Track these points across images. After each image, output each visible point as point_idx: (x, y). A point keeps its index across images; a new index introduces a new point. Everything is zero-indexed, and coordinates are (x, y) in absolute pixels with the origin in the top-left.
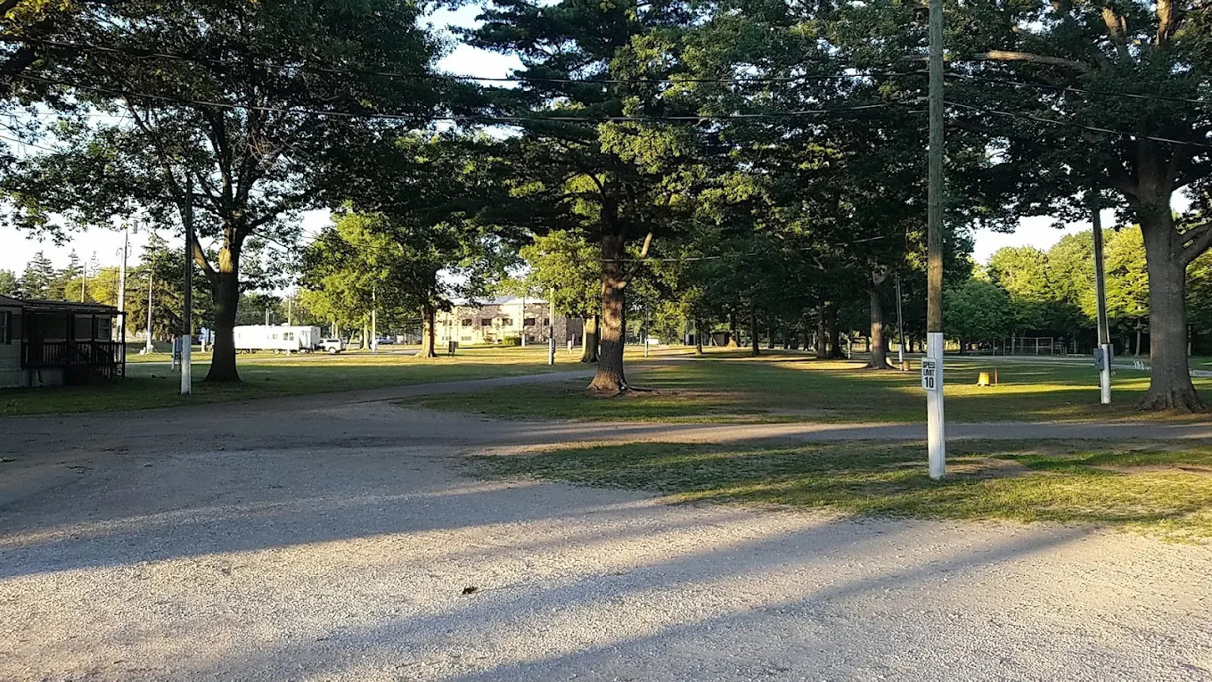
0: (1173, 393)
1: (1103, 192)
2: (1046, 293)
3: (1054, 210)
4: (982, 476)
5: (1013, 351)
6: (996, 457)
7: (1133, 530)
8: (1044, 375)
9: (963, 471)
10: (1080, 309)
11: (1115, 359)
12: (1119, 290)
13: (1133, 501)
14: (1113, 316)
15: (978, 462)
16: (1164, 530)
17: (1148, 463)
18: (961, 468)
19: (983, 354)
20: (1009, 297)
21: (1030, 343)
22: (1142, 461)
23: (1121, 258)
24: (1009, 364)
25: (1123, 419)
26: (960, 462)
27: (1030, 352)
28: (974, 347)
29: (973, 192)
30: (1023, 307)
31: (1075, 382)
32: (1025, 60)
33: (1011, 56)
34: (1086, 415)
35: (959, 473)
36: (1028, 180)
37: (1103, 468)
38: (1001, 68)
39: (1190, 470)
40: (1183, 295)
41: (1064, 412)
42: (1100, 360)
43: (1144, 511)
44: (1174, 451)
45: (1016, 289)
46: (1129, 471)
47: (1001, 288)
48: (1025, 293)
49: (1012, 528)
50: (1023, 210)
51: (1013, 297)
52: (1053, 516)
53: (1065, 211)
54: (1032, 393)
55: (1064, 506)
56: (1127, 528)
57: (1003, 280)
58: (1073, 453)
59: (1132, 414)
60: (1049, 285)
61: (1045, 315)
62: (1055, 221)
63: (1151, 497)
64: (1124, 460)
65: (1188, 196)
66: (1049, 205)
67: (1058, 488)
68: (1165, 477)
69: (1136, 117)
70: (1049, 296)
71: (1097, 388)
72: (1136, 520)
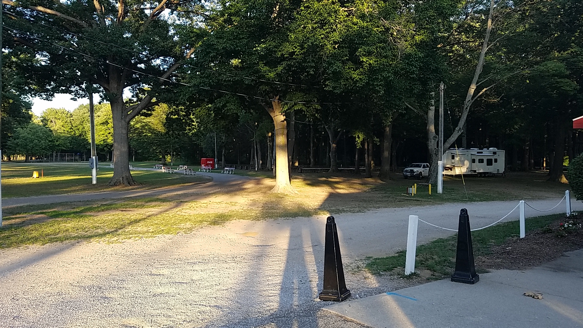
0: (123, 178)
1: (95, 86)
2: (71, 132)
3: (72, 92)
4: (24, 224)
5: (54, 159)
6: (34, 214)
7: (94, 241)
8: (68, 171)
9: (14, 223)
10: (87, 140)
11: (99, 163)
12: (105, 132)
13: (97, 228)
14: (102, 144)
15: (23, 217)
16: (108, 239)
17: (107, 209)
18: (13, 221)
19: (38, 162)
20: (52, 133)
21: (62, 156)
22: (105, 209)
23: (106, 117)
24: (52, 167)
25: (101, 191)
26: (13, 218)
27: (63, 160)
28: (33, 158)
29: (30, 77)
30: (59, 138)
31: (83, 174)
32: (56, 15)
33: (49, 11)
34: (84, 190)
35: (11, 224)
36: (60, 75)
37: (87, 214)
38: (45, 16)
39: (124, 211)
40: (127, 134)
41: (74, 189)
42: (92, 163)
43: (101, 232)
44: (119, 203)
45: (56, 129)
46: (99, 214)
47: (48, 129)
48: (60, 131)
49: (35, 248)
50: (56, 90)
51: (54, 133)
52: (57, 240)
53: (77, 93)
54: (60, 181)
55: (64, 234)
56: (92, 240)
57: (49, 125)
58: (74, 208)
59: (106, 188)
60: (73, 128)
61: (71, 143)
62: (73, 97)
63: (105, 225)
64: (97, 209)
65: (131, 92)
66: (70, 89)
67: (63, 226)
68: (113, 215)
69: (108, 53)
70: (73, 133)
71: (91, 177)
72: (96, 236)
